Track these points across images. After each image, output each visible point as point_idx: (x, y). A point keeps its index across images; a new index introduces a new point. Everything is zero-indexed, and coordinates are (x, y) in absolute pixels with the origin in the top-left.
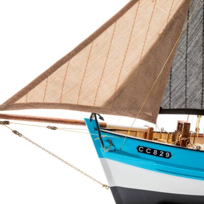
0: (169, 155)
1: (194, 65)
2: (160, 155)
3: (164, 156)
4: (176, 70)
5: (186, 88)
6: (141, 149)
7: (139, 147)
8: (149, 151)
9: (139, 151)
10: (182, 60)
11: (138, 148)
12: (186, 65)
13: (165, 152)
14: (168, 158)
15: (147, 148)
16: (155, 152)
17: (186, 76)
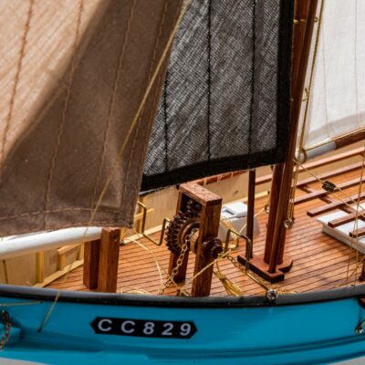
0: (189, 330)
1: (230, 34)
2: (165, 333)
3: (176, 334)
4: (182, 54)
5: (209, 103)
6: (105, 325)
7: (98, 320)
8: (128, 327)
9: (98, 331)
10: (198, 23)
11: (94, 324)
12: (209, 36)
13: (177, 325)
14: (188, 337)
15: (122, 320)
16: (149, 328)
17: (209, 70)
